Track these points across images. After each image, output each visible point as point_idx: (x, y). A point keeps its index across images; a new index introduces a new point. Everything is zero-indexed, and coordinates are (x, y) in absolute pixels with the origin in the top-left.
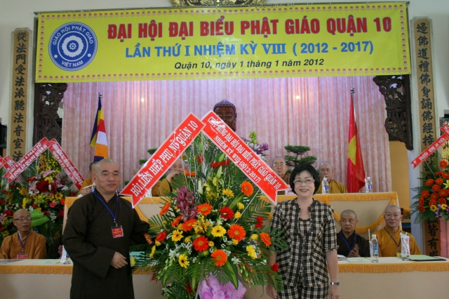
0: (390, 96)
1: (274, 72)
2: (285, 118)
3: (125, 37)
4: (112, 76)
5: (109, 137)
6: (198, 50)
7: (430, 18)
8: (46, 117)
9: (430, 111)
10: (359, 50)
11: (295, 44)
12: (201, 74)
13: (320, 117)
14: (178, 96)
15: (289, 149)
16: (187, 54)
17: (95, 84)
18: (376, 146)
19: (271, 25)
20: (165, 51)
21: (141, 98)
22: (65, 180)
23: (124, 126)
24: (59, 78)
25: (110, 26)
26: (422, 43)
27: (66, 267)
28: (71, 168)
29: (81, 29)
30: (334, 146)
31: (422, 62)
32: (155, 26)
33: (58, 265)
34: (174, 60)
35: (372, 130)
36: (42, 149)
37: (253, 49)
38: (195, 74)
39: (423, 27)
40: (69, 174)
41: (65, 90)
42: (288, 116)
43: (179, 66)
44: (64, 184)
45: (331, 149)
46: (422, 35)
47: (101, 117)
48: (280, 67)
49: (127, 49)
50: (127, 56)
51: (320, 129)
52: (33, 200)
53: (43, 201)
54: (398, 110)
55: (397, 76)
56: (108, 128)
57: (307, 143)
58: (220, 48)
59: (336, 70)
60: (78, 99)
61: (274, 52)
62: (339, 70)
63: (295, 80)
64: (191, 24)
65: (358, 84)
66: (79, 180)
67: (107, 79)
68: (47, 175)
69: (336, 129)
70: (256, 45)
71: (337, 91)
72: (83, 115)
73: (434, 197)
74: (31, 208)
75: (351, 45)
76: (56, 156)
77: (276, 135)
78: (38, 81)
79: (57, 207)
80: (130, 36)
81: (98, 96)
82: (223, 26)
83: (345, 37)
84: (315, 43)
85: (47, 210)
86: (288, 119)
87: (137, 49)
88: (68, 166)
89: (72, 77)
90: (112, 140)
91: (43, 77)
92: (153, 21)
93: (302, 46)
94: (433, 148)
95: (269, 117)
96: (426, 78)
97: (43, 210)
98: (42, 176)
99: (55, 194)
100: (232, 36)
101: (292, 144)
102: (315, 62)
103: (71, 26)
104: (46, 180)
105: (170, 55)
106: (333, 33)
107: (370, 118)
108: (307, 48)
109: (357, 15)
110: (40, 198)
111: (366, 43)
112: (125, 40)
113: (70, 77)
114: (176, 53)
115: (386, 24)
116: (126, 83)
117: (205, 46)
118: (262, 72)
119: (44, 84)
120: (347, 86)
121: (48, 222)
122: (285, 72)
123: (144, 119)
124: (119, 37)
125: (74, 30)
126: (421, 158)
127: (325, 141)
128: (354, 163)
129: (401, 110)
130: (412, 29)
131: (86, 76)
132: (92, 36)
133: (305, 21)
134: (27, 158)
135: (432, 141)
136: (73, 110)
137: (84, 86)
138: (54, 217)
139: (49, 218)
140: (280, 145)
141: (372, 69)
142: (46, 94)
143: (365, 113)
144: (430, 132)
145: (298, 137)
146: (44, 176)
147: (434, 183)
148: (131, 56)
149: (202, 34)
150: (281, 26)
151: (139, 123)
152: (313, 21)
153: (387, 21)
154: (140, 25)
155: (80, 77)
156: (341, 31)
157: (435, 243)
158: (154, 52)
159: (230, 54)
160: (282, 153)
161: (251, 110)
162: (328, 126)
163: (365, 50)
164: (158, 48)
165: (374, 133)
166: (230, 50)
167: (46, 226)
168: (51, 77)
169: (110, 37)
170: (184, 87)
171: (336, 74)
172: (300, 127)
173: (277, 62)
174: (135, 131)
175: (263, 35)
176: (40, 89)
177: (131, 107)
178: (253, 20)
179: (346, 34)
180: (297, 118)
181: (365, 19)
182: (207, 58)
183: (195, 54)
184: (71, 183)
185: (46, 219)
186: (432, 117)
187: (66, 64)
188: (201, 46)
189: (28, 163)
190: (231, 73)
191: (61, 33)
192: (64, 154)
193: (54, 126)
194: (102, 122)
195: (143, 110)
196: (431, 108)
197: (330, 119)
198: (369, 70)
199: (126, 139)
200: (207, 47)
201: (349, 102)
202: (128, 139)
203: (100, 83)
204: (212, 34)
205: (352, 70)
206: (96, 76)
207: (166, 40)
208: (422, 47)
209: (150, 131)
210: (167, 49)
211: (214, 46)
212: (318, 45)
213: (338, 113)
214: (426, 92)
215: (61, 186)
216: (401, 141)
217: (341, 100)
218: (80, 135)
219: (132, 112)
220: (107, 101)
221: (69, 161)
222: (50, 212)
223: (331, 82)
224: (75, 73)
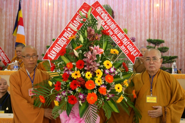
2: (148, 19)
5: (26, 29)
13: (173, 19)
14: (74, 3)
15: (150, 41)
21: (48, 3)
23: (36, 22)
30: (181, 40)
42: (150, 18)
47: (21, 15)
51: (172, 28)
56: (25, 23)
57: (162, 38)
60: (5, 3)
66: (5, 59)
69: (183, 28)
72: (8, 14)
77: (141, 31)
86: (150, 21)
90: (28, 32)
95: (136, 19)
101: (152, 38)
123: (50, 18)
127: (175, 36)
136: (1, 10)
140: (143, 38)
145: (156, 33)
151: (47, 20)
161: (124, 13)
162: (178, 26)
172: (158, 26)
174: (44, 26)
177: (41, 9)
180: (156, 20)
194: (21, 19)
195: (50, 11)
197: (180, 21)
202: (39, 31)
209: (54, 26)
218: (6, 27)
219: (42, 13)
220: (25, 4)
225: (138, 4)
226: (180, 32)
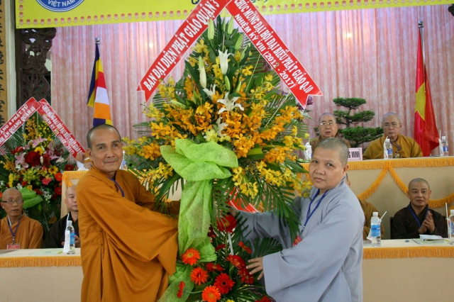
1: (318, 5)
2: (333, 62)
4: (112, 16)
5: (111, 94)
8: (31, 72)
13: (378, 60)
15: (339, 102)
17: (89, 28)
18: (451, 95)
21: (148, 43)
22: (59, 150)
23: (129, 79)
24: (46, 21)
27: (69, 258)
28: (66, 135)
30: (396, 96)
33: (61, 255)
35: (446, 75)
40: (63, 142)
41: (53, 36)
42: (337, 59)
43: (197, 0)
44: (58, 155)
45: (393, 101)
47: (100, 68)
51: (379, 76)
52: (22, 177)
53: (34, 176)
56: (109, 82)
57: (361, 94)
60: (70, 47)
63: (345, 13)
65: (428, 15)
66: (77, 149)
67: (106, 21)
68: (37, 144)
69: (399, 75)
71: (400, 25)
72: (77, 67)
74: (20, 186)
76: (47, 120)
78: (19, 26)
79: (52, 184)
81: (94, 43)
85: (39, 187)
86: (337, 64)
88: (62, 132)
89: (62, 19)
90: (114, 98)
91: (25, 21)
95: (312, 62)
97: (35, 188)
98: (31, 146)
99: (48, 168)
101: (343, 96)
104: (36, 150)
107: (445, 60)
110: (31, 174)
113: (59, 20)
116: (129, 24)
118: (304, 5)
119: (26, 29)
120: (413, 18)
121: (42, 202)
122: (333, 3)
127: (385, 91)
128: (423, 118)
131: (79, 18)
134: (10, 124)
136: (64, 62)
137: (76, 30)
138: (48, 196)
139: (43, 197)
140: (327, 98)
142: (29, 43)
143: (437, 52)
145: (350, 86)
146: (34, 146)
155: (72, 19)
160: (331, 108)
162: (388, 71)
165: (450, 78)
167: (40, 208)
168: (35, 21)
171: (399, 4)
172: (353, 74)
176: (21, 36)
177: (136, 55)
180: (349, 62)
184: (68, 153)
185: (39, 199)
187: (54, 3)
189: (12, 131)
190: (264, 7)
192: (57, 117)
193: (41, 82)
194: (101, 75)
197: (391, 63)
199: (132, 96)
201: (415, 39)
202: (135, 95)
203: (96, 26)
206: (93, 18)
213: (402, 55)
215: (56, 157)
217: (405, 37)
218: (74, 93)
219: (138, 61)
220: (105, 48)
221: (64, 125)
222: (43, 190)
223: (392, 14)
224: (66, 14)
225: (313, 35)
226: (392, 82)
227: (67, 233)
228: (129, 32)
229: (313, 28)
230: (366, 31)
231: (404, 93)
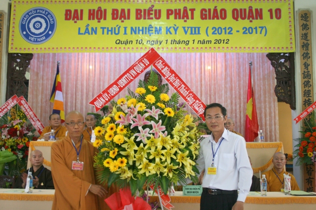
0: (279, 69)
1: (191, 48)
2: (199, 83)
3: (78, 19)
4: (67, 49)
5: (65, 95)
6: (134, 31)
7: (311, 10)
8: (16, 79)
9: (310, 80)
10: (256, 33)
11: (208, 27)
12: (135, 49)
13: (226, 83)
14: (118, 65)
16: (125, 33)
17: (54, 55)
18: (268, 106)
19: (189, 13)
20: (108, 31)
21: (89, 66)
22: (30, 128)
23: (76, 87)
24: (27, 49)
25: (67, 11)
26: (304, 28)
27: (29, 195)
28: (35, 119)
29: (44, 12)
30: (236, 105)
31: (304, 43)
32: (101, 11)
33: (23, 193)
34: (115, 37)
35: (265, 94)
36: (13, 103)
37: (176, 30)
38: (131, 49)
39: (305, 16)
40: (33, 123)
41: (31, 59)
42: (201, 81)
43: (119, 42)
44: (29, 131)
45: (234, 108)
46: (305, 22)
47: (59, 79)
48: (196, 45)
49: (79, 29)
50: (79, 33)
51: (226, 92)
52: (5, 143)
53: (13, 143)
54: (284, 79)
55: (284, 53)
56: (64, 88)
58: (150, 29)
59: (238, 48)
60: (42, 66)
61: (191, 33)
62: (240, 48)
63: (207, 54)
64: (129, 10)
65: (255, 58)
66: (41, 128)
67: (63, 51)
68: (17, 124)
69: (237, 92)
70: (178, 27)
71: (239, 63)
72: (45, 78)
73: (311, 146)
74: (3, 149)
75: (250, 29)
76: (24, 109)
78: (10, 51)
79: (24, 148)
80: (81, 19)
81: (56, 64)
82: (153, 12)
83: (246, 23)
84: (223, 27)
85: (16, 150)
86: (201, 84)
87: (87, 29)
88: (32, 117)
89: (37, 49)
90: (66, 98)
91: (14, 48)
92: (100, 8)
93: (213, 29)
94: (311, 109)
96: (307, 56)
97: (13, 150)
98: (12, 124)
99: (22, 138)
100: (159, 20)
102: (222, 41)
103: (36, 10)
104: (15, 127)
105: (112, 34)
106: (237, 20)
107: (264, 85)
108: (216, 30)
109: (256, 6)
110: (11, 141)
111: (262, 28)
112: (78, 21)
113: (35, 49)
114: (117, 32)
115: (278, 14)
116: (78, 54)
117: (139, 28)
118: (182, 48)
119: (15, 54)
120: (246, 60)
121: (16, 160)
122: (199, 48)
123: (91, 82)
124: (73, 19)
125: (39, 13)
126: (301, 116)
128: (251, 118)
129: (288, 79)
130: (297, 17)
131: (47, 49)
132: (52, 18)
133: (215, 10)
135: (310, 103)
136: (37, 74)
137: (46, 56)
138: (20, 156)
139: (17, 156)
141: (266, 48)
142: (17, 62)
143: (260, 80)
144: (309, 96)
145: (209, 98)
146: (14, 125)
147: (311, 135)
148: (82, 34)
149: (137, 18)
150: (197, 14)
151: (88, 85)
152: (222, 10)
153: (278, 11)
154: (90, 11)
156: (243, 19)
157: (311, 181)
158: (99, 31)
159: (158, 34)
162: (231, 90)
163: (261, 33)
164: (103, 28)
165: (267, 96)
166: (158, 31)
167: (15, 163)
168: (21, 49)
169: (66, 19)
170: (123, 58)
171: (238, 51)
172: (210, 91)
173: (194, 40)
174: (85, 91)
175: (183, 20)
176: (12, 57)
177: (81, 72)
178: (176, 8)
179: (247, 21)
180: (208, 83)
181: (261, 10)
182: (140, 36)
183: (132, 33)
184: (35, 130)
185: (14, 157)
186: (311, 85)
187: (32, 39)
188: (136, 28)
189: (1, 114)
190: (158, 48)
191: (29, 15)
192: (29, 107)
193: (22, 86)
194: (60, 84)
195: (91, 75)
196: (310, 79)
197: (233, 85)
198: (264, 48)
199: (77, 97)
200: (141, 28)
201: (248, 72)
202: (79, 97)
203: (58, 54)
204: (145, 18)
205: (251, 48)
206: (55, 49)
207: (109, 23)
208: (304, 31)
209: (96, 91)
210: (110, 29)
211: (146, 28)
212: (225, 29)
213: (239, 81)
214: (306, 66)
215: (27, 132)
216: (287, 103)
217: (242, 71)
218: (42, 93)
219: (82, 77)
220: (63, 68)
221: (33, 113)
222: (18, 152)
223: (235, 57)
224: (39, 46)
225: (188, 66)
226: (234, 96)
227: (28, 179)
228: (78, 59)
229: (188, 62)
230: (219, 66)
231: (240, 104)
